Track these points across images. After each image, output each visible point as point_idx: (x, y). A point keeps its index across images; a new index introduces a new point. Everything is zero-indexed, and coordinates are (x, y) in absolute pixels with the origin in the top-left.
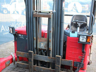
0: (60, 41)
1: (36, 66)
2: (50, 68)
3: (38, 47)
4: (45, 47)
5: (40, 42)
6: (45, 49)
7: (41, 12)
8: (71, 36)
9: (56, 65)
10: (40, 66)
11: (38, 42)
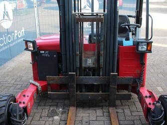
0: (114, 53)
1: (78, 93)
2: (100, 93)
3: (84, 65)
4: (93, 64)
5: (86, 57)
6: (94, 66)
7: (84, 14)
8: (124, 45)
9: (111, 86)
10: (85, 92)
11: (83, 59)
